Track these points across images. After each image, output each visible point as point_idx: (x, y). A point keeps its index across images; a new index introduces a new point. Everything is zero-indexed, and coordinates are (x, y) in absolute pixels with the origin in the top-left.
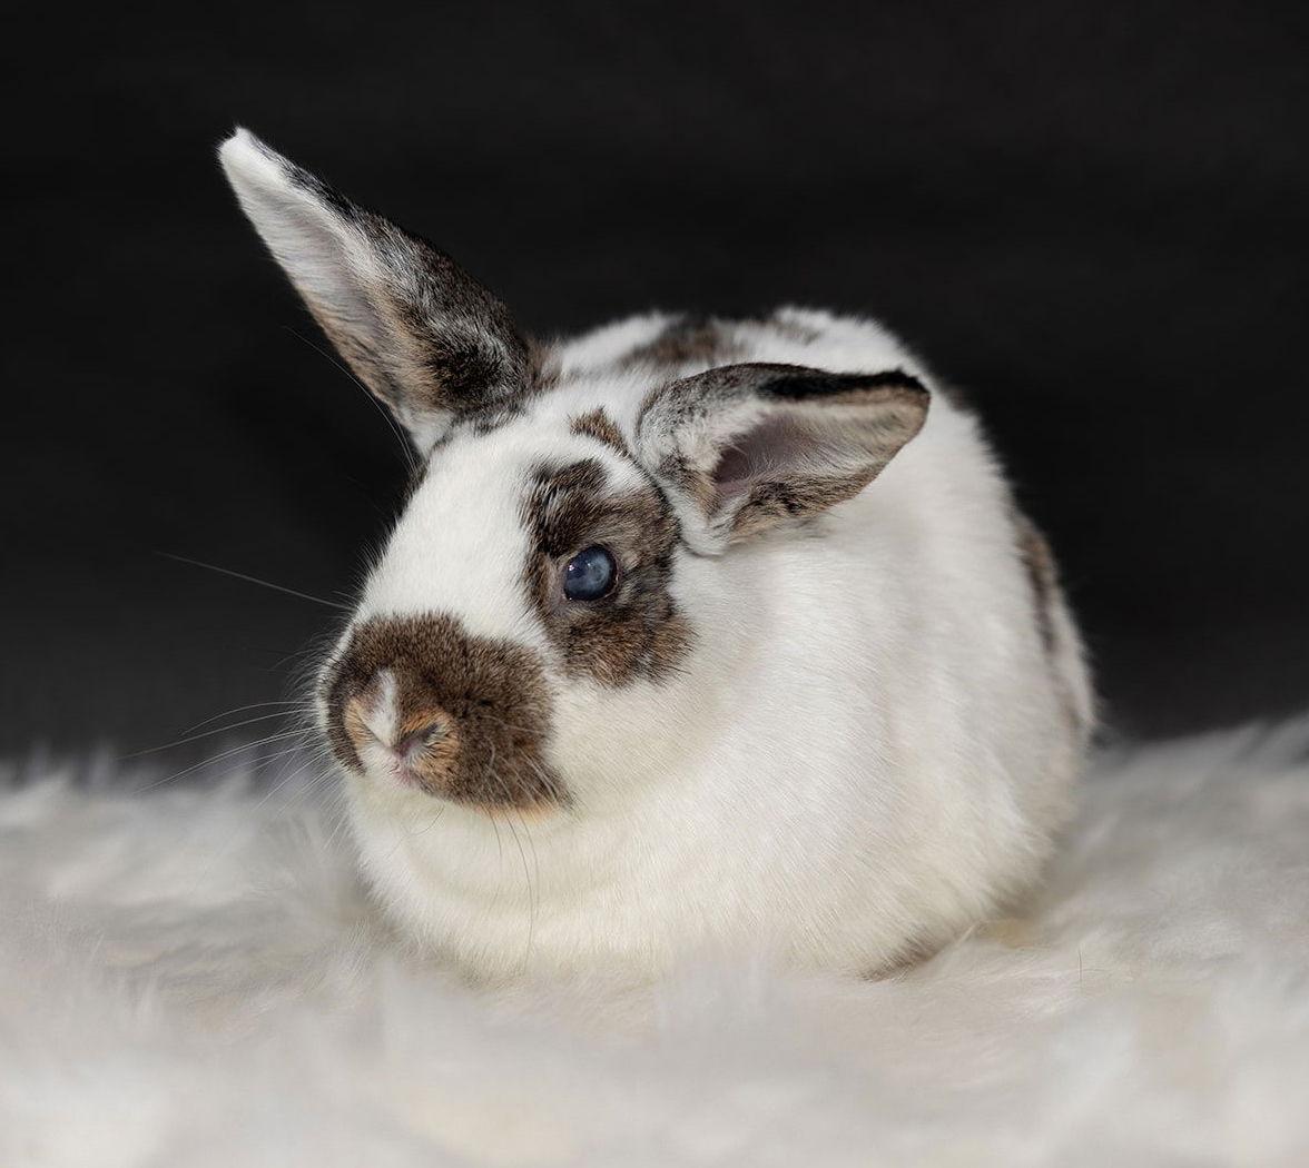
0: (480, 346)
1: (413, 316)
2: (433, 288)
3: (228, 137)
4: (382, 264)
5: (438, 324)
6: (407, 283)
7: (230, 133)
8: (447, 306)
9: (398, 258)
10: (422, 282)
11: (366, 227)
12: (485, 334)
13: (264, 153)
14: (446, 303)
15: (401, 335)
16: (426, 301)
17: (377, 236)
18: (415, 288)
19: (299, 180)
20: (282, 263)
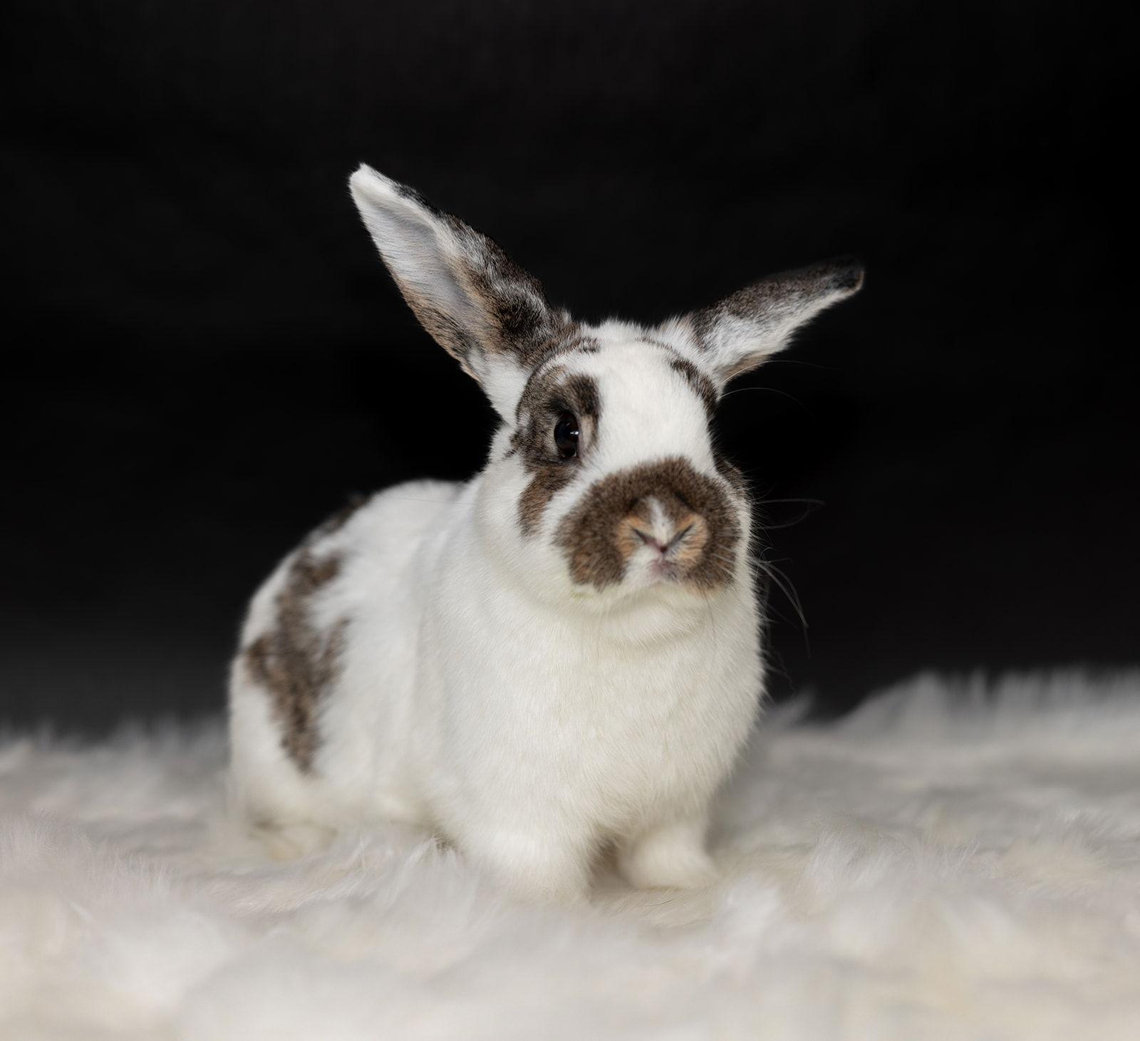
0: (528, 300)
1: (481, 282)
2: (495, 264)
3: (355, 170)
4: (461, 247)
5: (498, 287)
6: (477, 259)
7: (355, 168)
8: (504, 275)
9: (471, 243)
10: (487, 260)
11: (449, 223)
12: (529, 294)
13: (379, 178)
14: (503, 274)
15: (475, 297)
16: (490, 270)
17: (456, 229)
18: (482, 264)
19: (404, 193)
20: (387, 260)
